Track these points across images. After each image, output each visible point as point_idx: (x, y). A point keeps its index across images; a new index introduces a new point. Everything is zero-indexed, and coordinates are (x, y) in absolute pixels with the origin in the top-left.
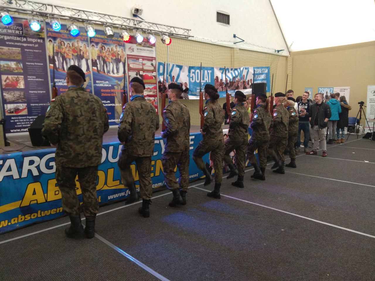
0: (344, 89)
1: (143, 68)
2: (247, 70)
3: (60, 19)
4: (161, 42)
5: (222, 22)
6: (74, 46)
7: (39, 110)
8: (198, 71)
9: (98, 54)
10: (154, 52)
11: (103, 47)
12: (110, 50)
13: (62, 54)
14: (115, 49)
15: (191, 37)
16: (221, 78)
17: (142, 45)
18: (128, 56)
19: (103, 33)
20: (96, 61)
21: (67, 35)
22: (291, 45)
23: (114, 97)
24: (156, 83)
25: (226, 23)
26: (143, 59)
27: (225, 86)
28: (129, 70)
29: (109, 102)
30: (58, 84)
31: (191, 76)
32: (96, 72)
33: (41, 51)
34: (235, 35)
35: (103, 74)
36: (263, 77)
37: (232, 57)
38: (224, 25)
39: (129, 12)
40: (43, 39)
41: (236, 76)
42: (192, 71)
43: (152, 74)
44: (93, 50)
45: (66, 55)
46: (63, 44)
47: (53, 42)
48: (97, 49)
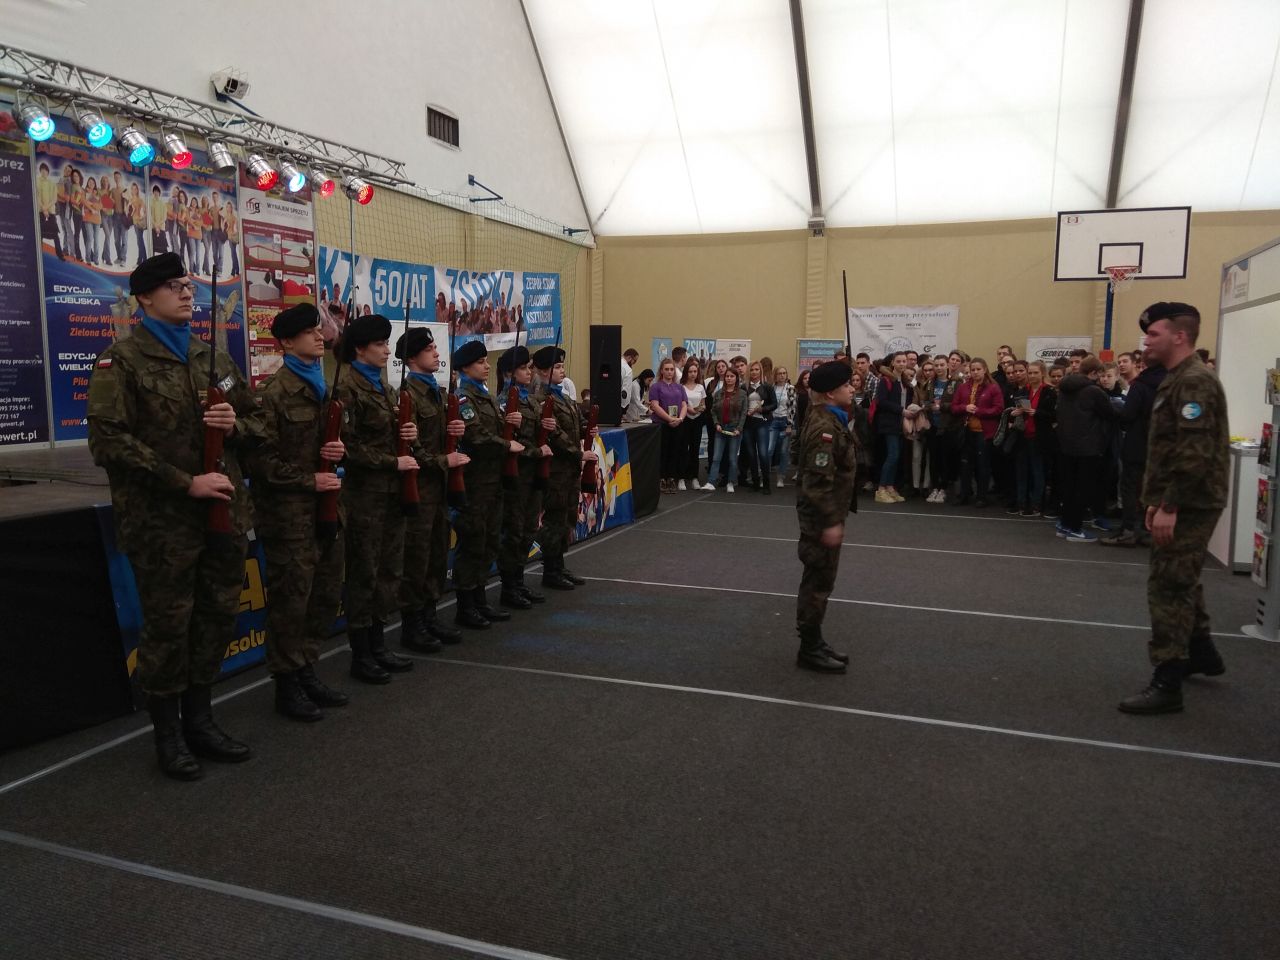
0: (739, 345)
1: (282, 262)
2: (510, 280)
6: (107, 187)
7: (13, 380)
8: (396, 274)
9: (168, 214)
10: (310, 215)
11: (182, 194)
12: (200, 205)
13: (76, 210)
14: (212, 204)
15: (405, 185)
16: (451, 300)
17: (281, 194)
20: (163, 233)
22: (599, 219)
25: (449, 142)
27: (460, 322)
28: (247, 267)
30: (64, 300)
31: (377, 288)
33: (18, 196)
34: (473, 177)
36: (544, 300)
37: (467, 237)
38: (444, 147)
39: (206, 85)
40: (26, 160)
41: (485, 293)
42: (381, 272)
43: (304, 278)
44: (157, 203)
45: (83, 214)
46: (77, 179)
47: (51, 170)
48: (165, 200)
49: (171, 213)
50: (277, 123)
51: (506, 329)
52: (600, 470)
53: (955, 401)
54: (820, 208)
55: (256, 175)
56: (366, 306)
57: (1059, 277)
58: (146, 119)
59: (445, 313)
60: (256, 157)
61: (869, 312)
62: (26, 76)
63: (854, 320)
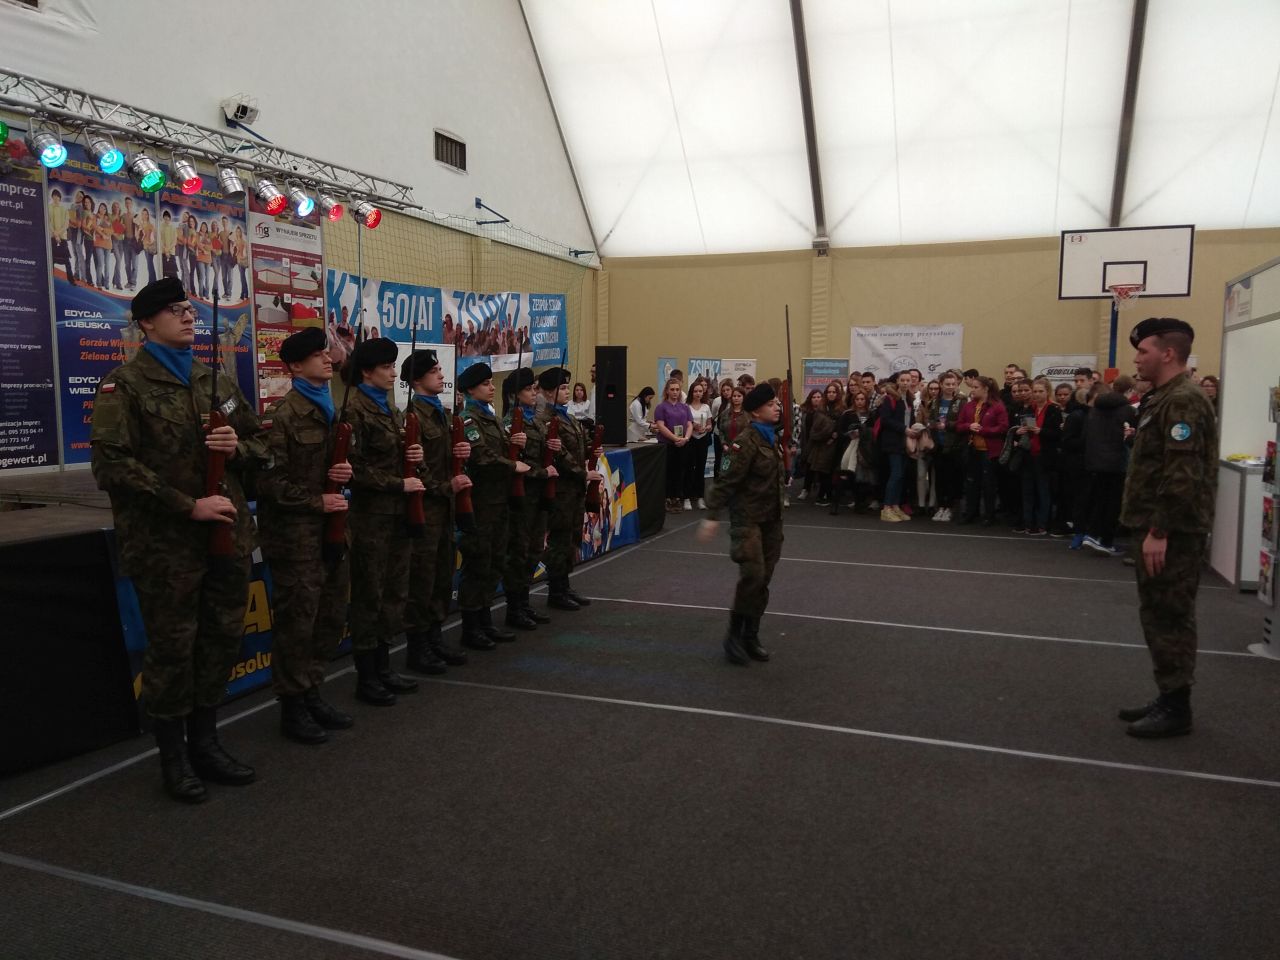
0: (744, 365)
1: (291, 285)
2: (516, 301)
5: (448, 163)
6: (118, 212)
7: (23, 403)
8: (404, 296)
9: (178, 239)
10: (319, 238)
11: (192, 219)
13: (87, 235)
14: (221, 229)
15: (412, 209)
16: (457, 322)
17: (290, 219)
20: (172, 258)
22: (605, 240)
25: (456, 166)
27: (467, 344)
28: (256, 291)
30: (74, 324)
31: (385, 311)
33: (30, 223)
34: (480, 200)
36: (550, 321)
37: (474, 259)
38: (452, 170)
39: (216, 112)
40: (39, 186)
41: (491, 314)
42: (389, 295)
43: (312, 301)
44: (168, 228)
45: (95, 239)
46: (89, 206)
47: (63, 196)
48: (175, 225)
49: (181, 238)
50: (287, 148)
51: (512, 351)
52: (606, 490)
53: (960, 419)
54: (824, 229)
55: (265, 200)
56: (374, 328)
57: (1063, 295)
58: (157, 146)
59: (452, 335)
60: (265, 182)
61: (875, 331)
62: (38, 104)
63: (859, 339)
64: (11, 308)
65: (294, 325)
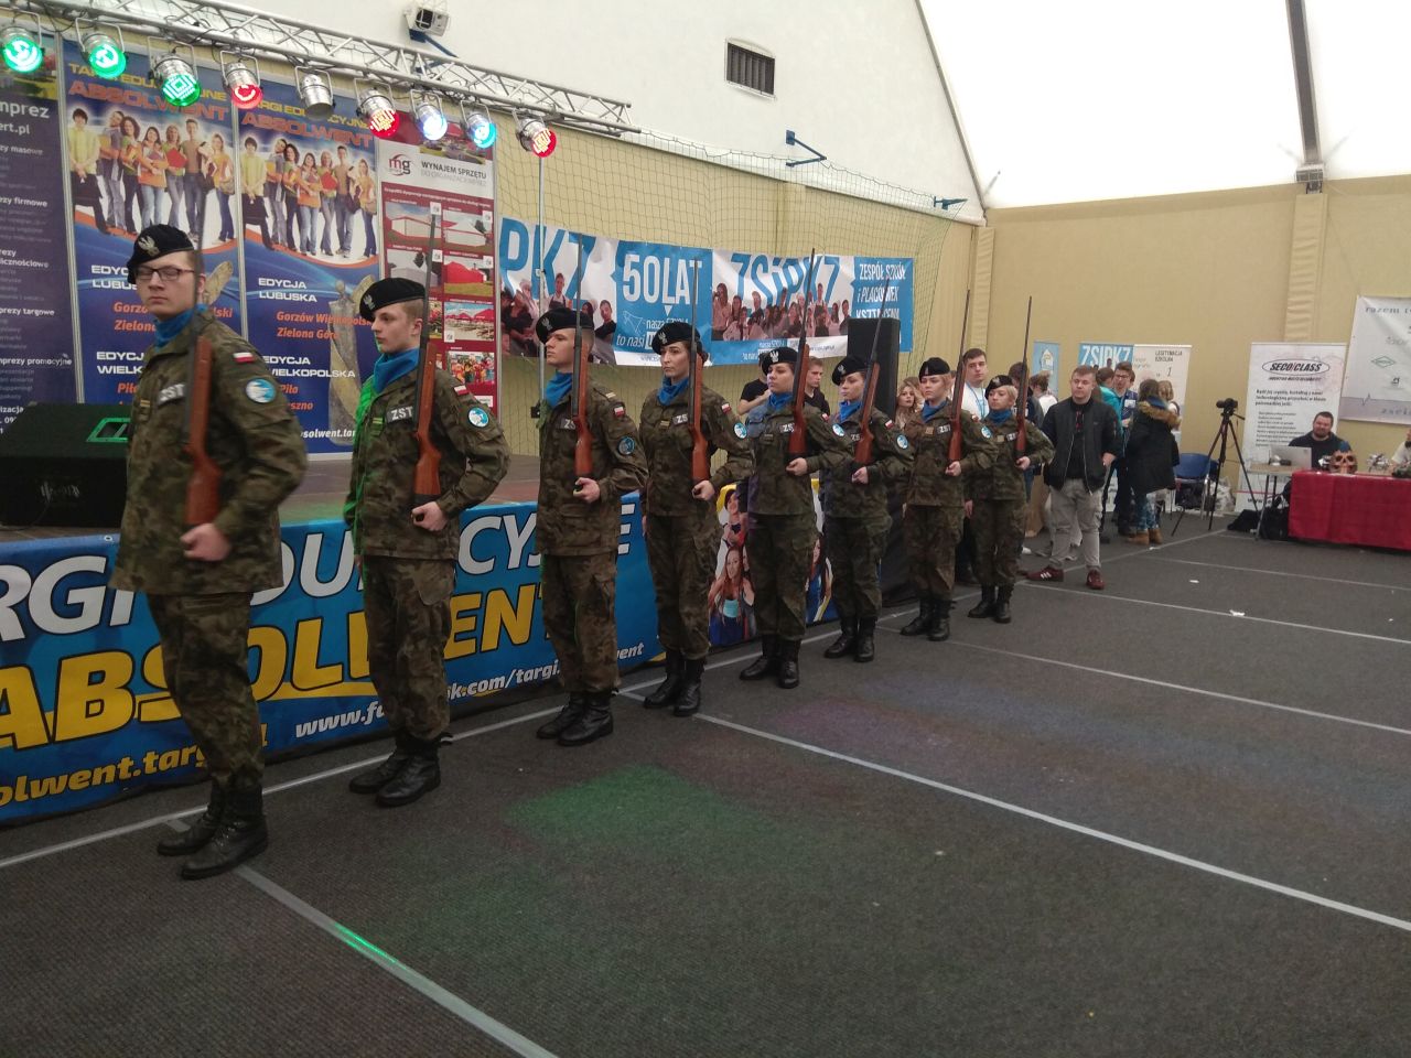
0: (1173, 354)
1: (443, 239)
2: (833, 267)
3: (123, 29)
4: (516, 142)
5: (746, 84)
6: (175, 139)
7: (26, 384)
8: (652, 260)
9: (268, 175)
10: (489, 179)
11: (290, 149)
12: (318, 163)
13: (127, 169)
14: (336, 161)
15: (629, 133)
16: (736, 294)
17: (444, 150)
18: (386, 189)
19: (293, 95)
20: (259, 200)
21: (146, 94)
22: (991, 185)
23: (325, 345)
24: (493, 300)
25: (759, 89)
26: (446, 205)
27: (750, 323)
28: (388, 244)
29: (306, 361)
30: (106, 283)
31: (626, 278)
32: (260, 243)
33: (40, 152)
34: (793, 134)
35: (288, 254)
36: (887, 294)
37: (779, 211)
38: (754, 95)
39: (397, 23)
40: (52, 105)
41: (791, 285)
42: (632, 258)
43: (478, 262)
44: (251, 160)
45: (139, 174)
46: (131, 130)
47: (91, 118)
48: (265, 156)
54: (1317, 152)
60: (374, 92)
61: (1394, 305)
63: (1368, 315)
64: (11, 262)
65: (446, 291)
